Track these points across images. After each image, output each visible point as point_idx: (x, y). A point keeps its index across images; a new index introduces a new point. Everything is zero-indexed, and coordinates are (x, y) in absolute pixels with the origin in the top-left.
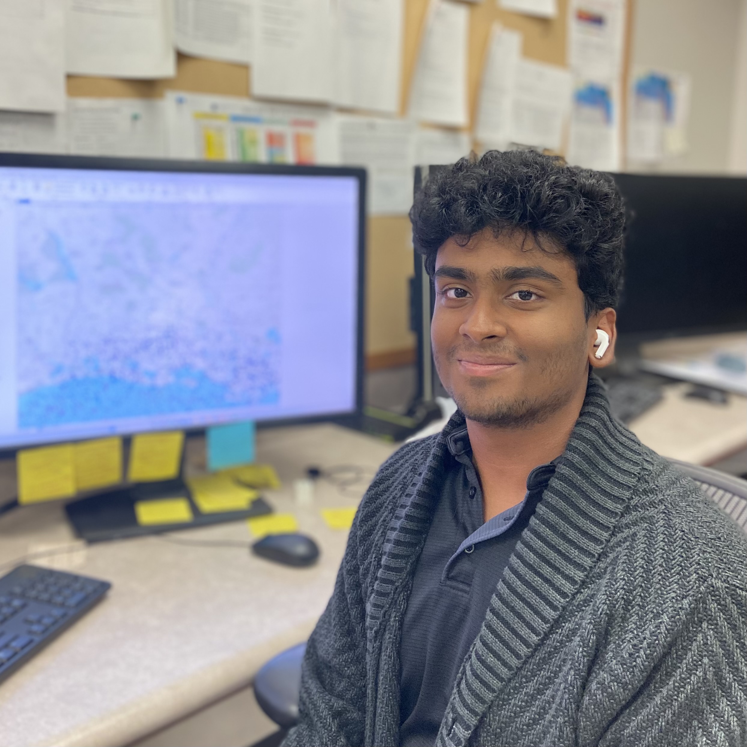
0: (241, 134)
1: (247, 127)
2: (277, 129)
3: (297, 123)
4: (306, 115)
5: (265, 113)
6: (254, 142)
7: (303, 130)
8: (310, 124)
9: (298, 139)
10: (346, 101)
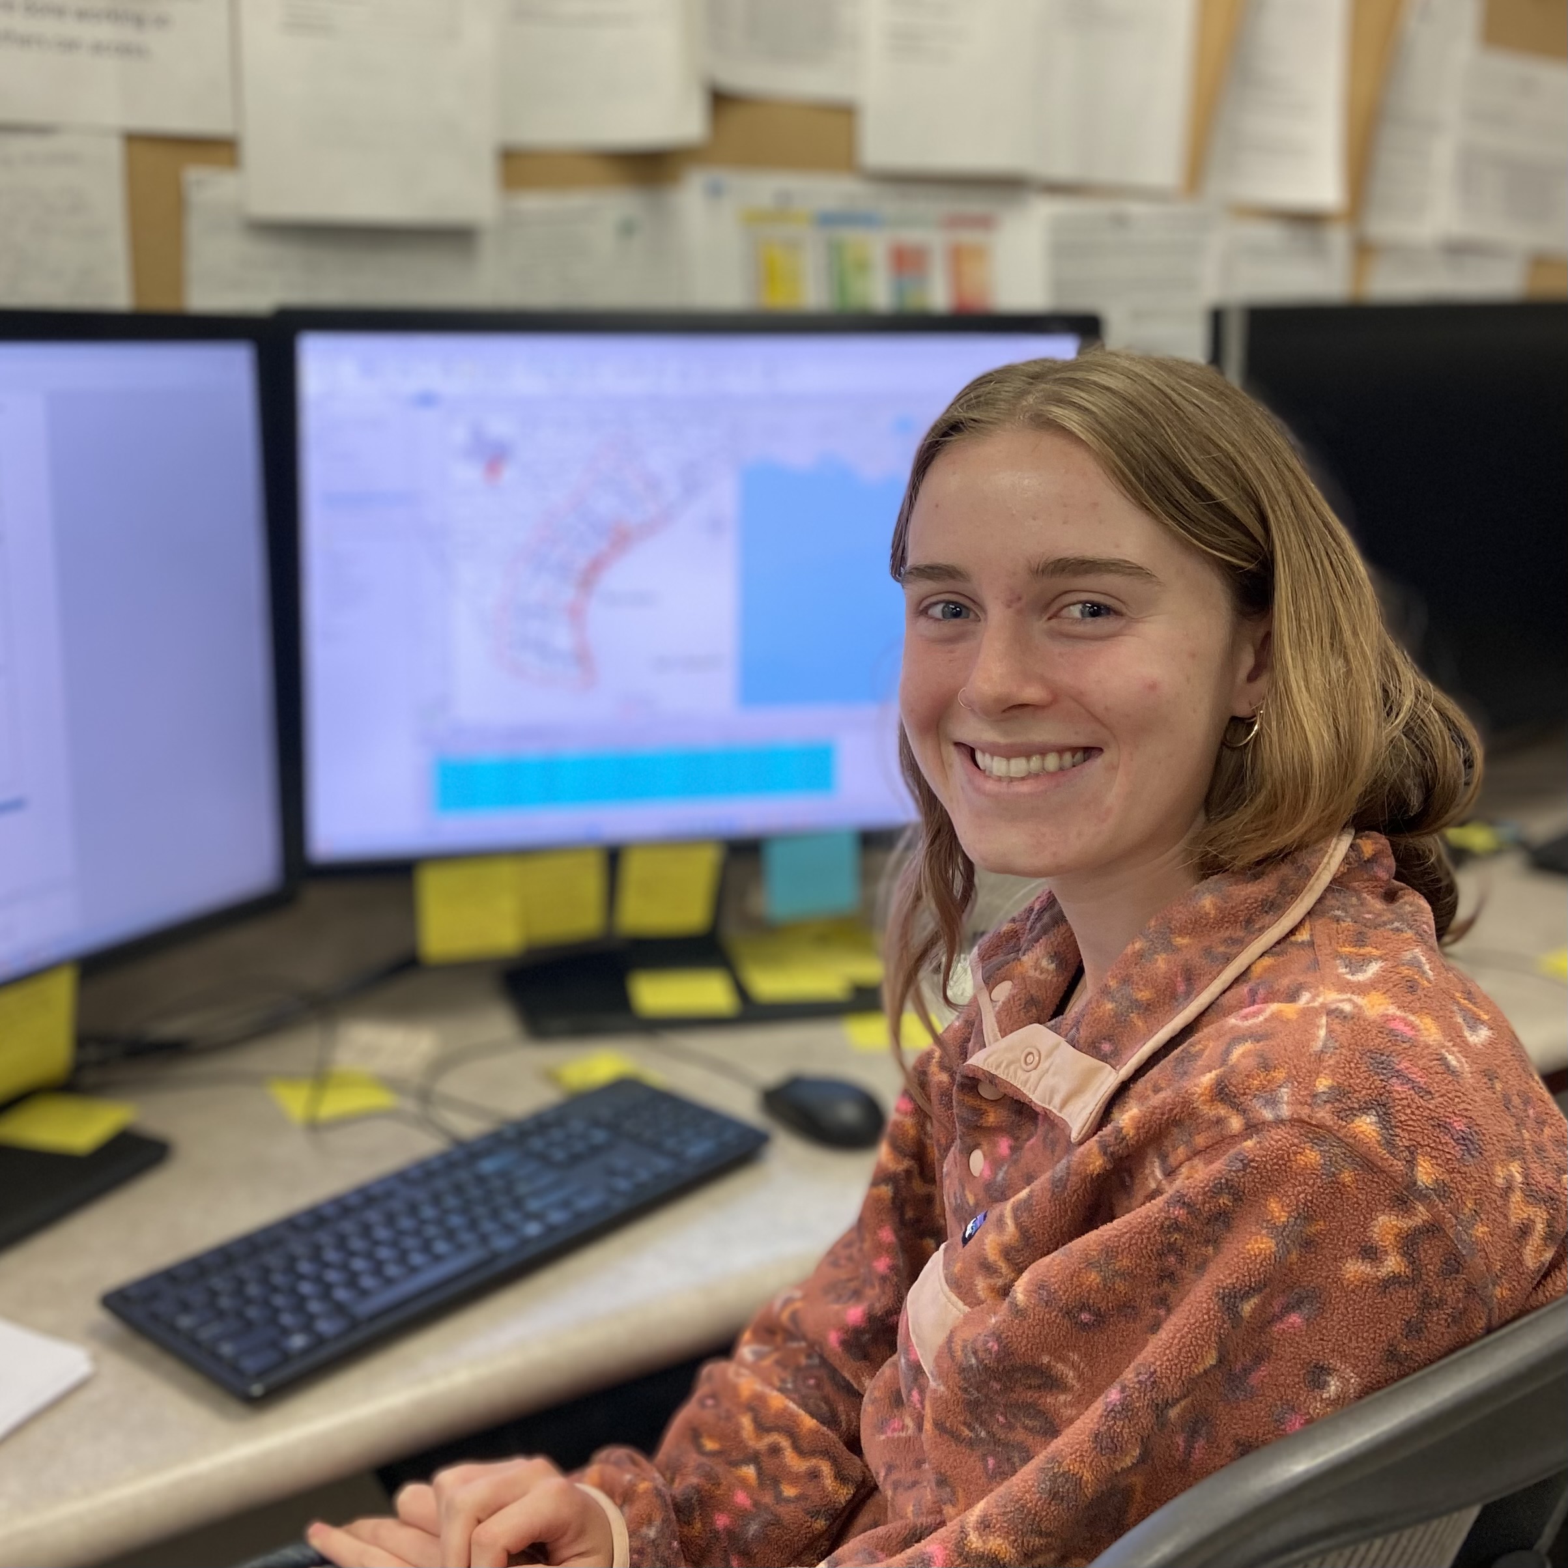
0: (835, 251)
1: (852, 236)
2: (913, 236)
3: (956, 222)
4: (974, 205)
5: (889, 204)
6: (863, 266)
7: (968, 237)
8: (985, 223)
9: (958, 256)
10: (1061, 168)
